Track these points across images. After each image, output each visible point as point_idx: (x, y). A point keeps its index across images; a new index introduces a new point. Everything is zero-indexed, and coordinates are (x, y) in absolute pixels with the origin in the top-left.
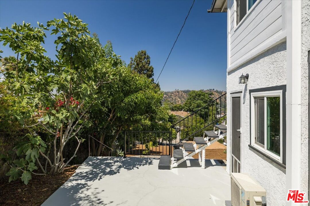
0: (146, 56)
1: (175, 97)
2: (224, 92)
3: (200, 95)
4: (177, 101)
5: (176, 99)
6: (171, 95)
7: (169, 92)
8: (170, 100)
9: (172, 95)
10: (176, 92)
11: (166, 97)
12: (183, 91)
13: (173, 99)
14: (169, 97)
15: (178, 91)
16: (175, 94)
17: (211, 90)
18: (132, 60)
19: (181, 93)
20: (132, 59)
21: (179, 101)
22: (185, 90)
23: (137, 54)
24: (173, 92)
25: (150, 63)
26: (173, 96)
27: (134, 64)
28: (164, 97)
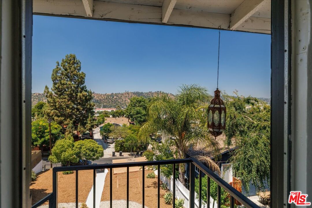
0: (75, 61)
1: (125, 98)
2: (169, 94)
3: (140, 102)
4: (127, 102)
5: (126, 100)
6: (121, 97)
7: (119, 93)
8: (120, 101)
9: (123, 96)
10: (126, 94)
11: (116, 98)
12: (132, 93)
13: (123, 100)
14: (119, 98)
15: (128, 92)
16: (125, 95)
17: (159, 92)
18: (59, 65)
19: (131, 95)
20: (58, 63)
21: (129, 102)
22: (135, 92)
23: (64, 58)
24: (123, 93)
25: (81, 68)
26: (123, 98)
27: (61, 70)
28: (114, 99)
